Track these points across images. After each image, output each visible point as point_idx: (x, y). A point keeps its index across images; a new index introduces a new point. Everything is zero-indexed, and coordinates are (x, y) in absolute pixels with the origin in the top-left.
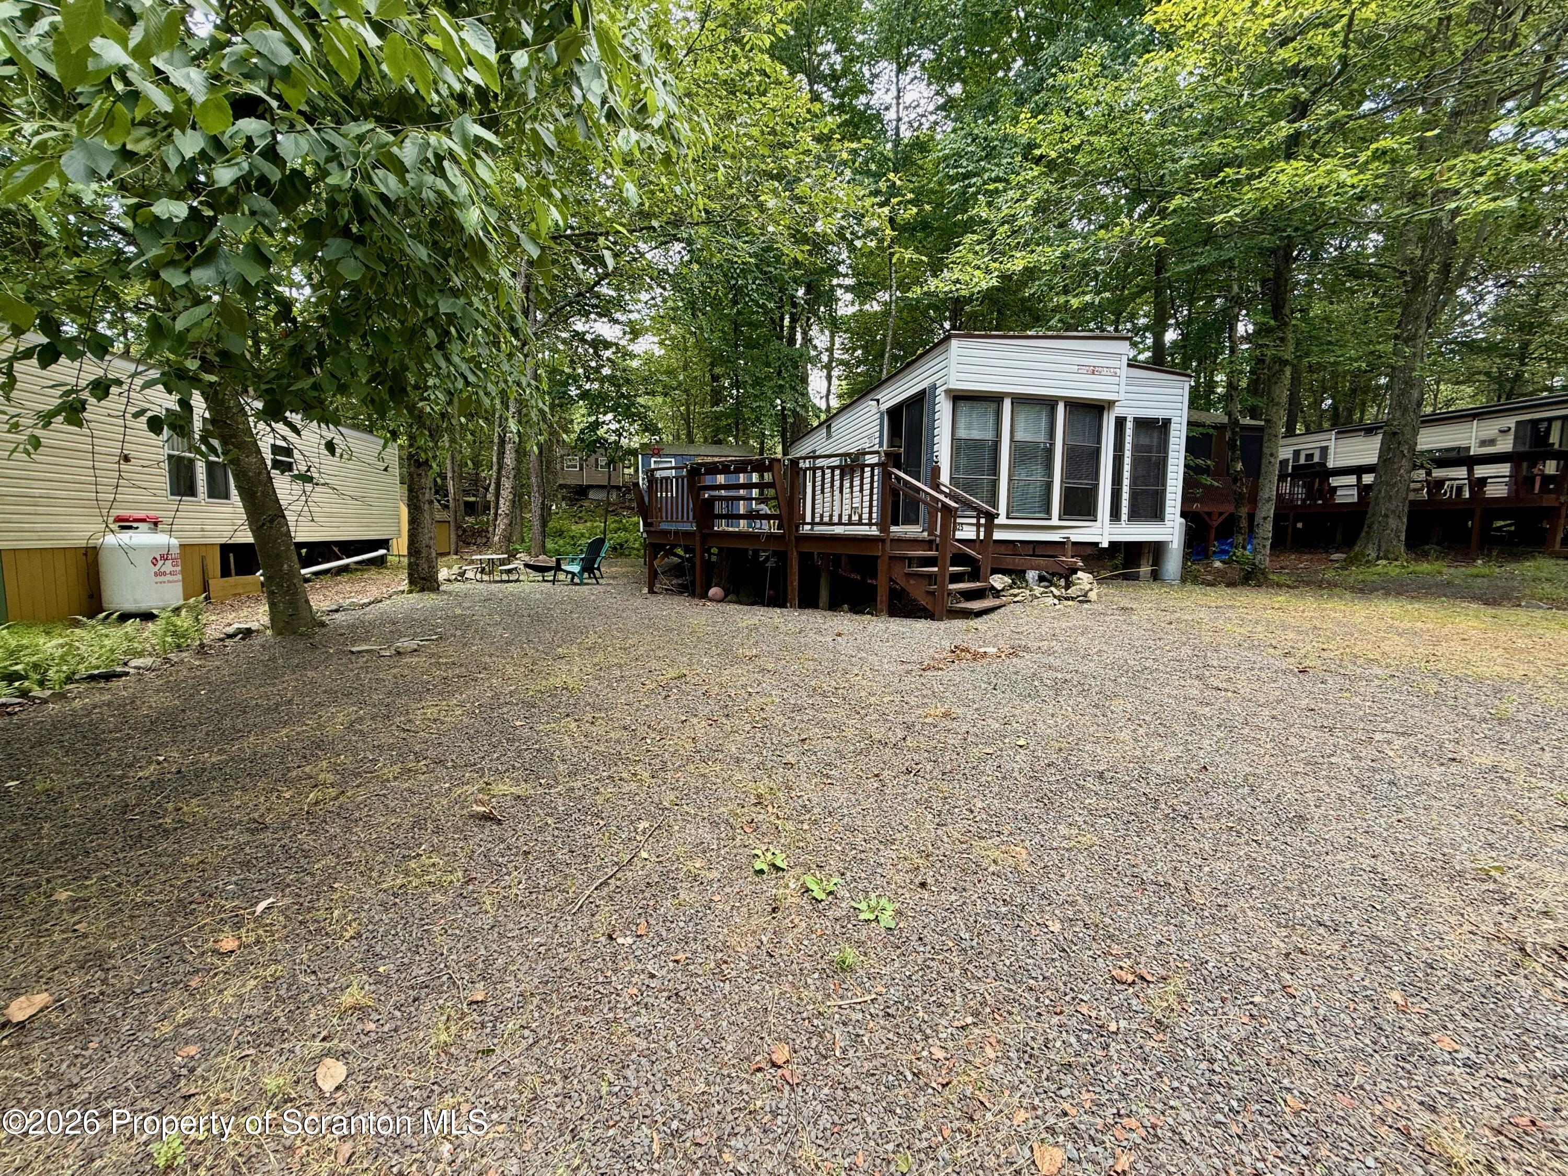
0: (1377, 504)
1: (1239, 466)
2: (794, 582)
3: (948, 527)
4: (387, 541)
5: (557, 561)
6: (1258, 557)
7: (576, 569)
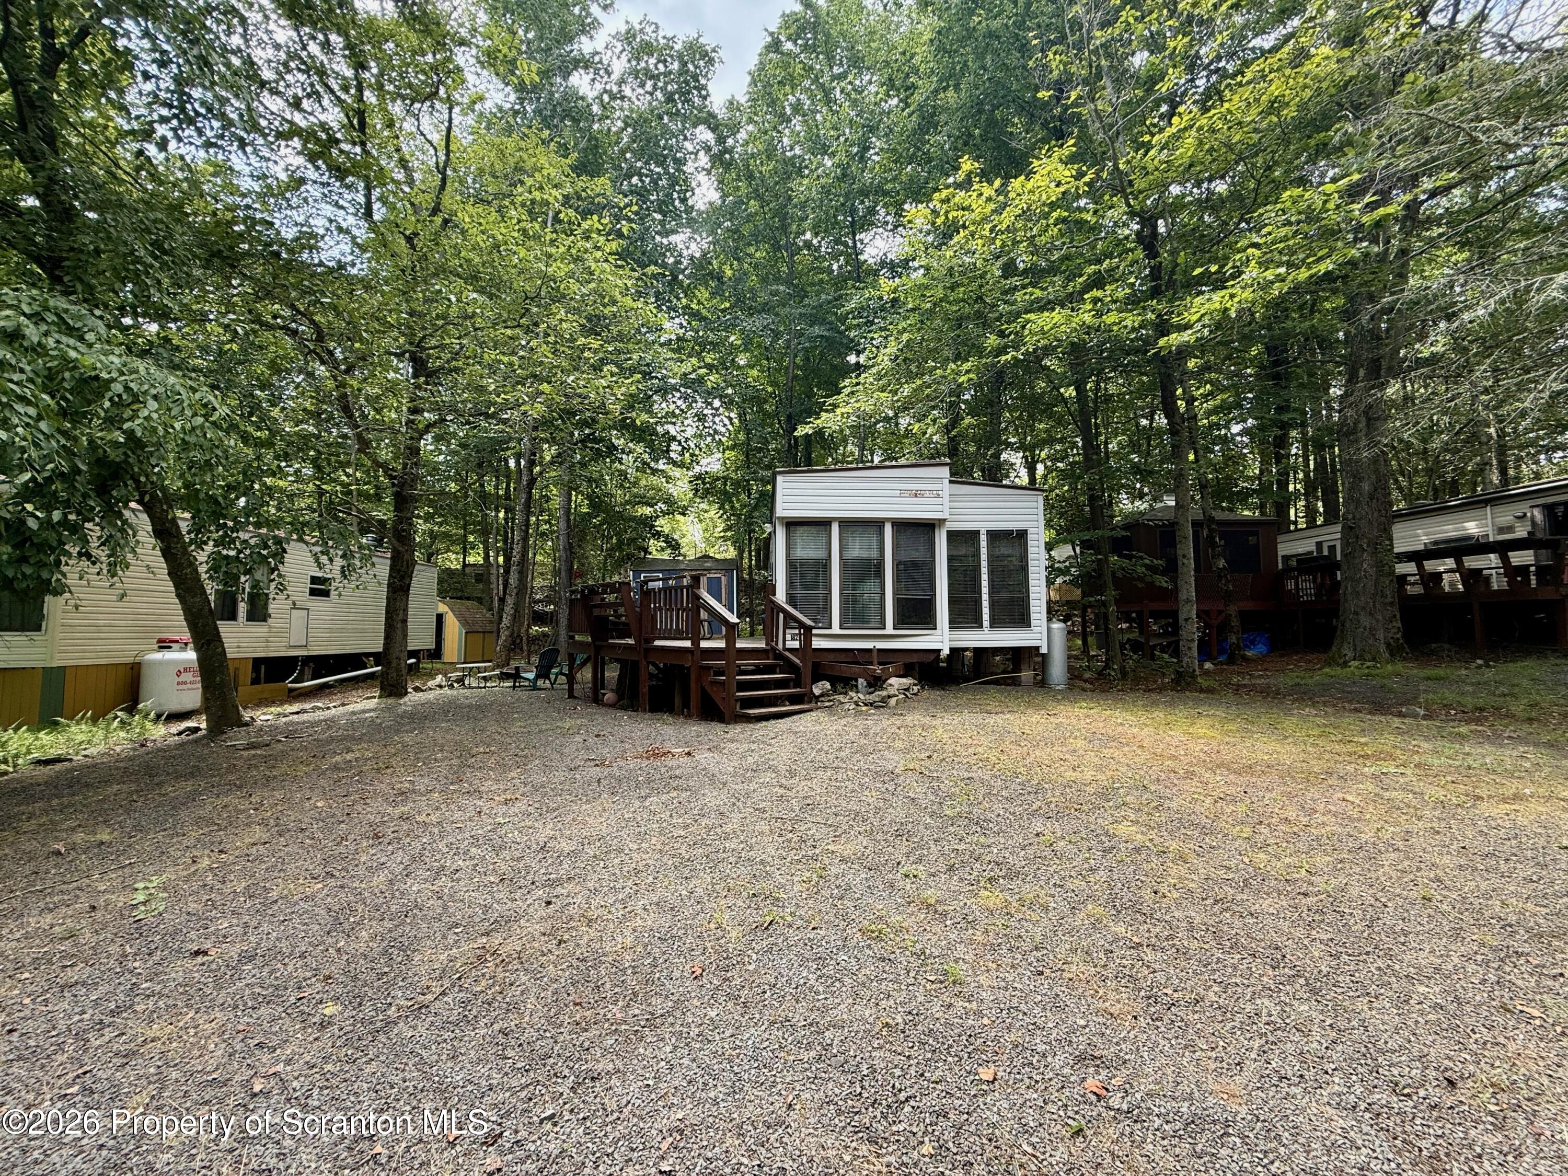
0: (1346, 601)
1: (1222, 563)
2: (644, 689)
3: (731, 640)
4: (419, 651)
5: (517, 669)
6: (1186, 659)
7: (531, 676)
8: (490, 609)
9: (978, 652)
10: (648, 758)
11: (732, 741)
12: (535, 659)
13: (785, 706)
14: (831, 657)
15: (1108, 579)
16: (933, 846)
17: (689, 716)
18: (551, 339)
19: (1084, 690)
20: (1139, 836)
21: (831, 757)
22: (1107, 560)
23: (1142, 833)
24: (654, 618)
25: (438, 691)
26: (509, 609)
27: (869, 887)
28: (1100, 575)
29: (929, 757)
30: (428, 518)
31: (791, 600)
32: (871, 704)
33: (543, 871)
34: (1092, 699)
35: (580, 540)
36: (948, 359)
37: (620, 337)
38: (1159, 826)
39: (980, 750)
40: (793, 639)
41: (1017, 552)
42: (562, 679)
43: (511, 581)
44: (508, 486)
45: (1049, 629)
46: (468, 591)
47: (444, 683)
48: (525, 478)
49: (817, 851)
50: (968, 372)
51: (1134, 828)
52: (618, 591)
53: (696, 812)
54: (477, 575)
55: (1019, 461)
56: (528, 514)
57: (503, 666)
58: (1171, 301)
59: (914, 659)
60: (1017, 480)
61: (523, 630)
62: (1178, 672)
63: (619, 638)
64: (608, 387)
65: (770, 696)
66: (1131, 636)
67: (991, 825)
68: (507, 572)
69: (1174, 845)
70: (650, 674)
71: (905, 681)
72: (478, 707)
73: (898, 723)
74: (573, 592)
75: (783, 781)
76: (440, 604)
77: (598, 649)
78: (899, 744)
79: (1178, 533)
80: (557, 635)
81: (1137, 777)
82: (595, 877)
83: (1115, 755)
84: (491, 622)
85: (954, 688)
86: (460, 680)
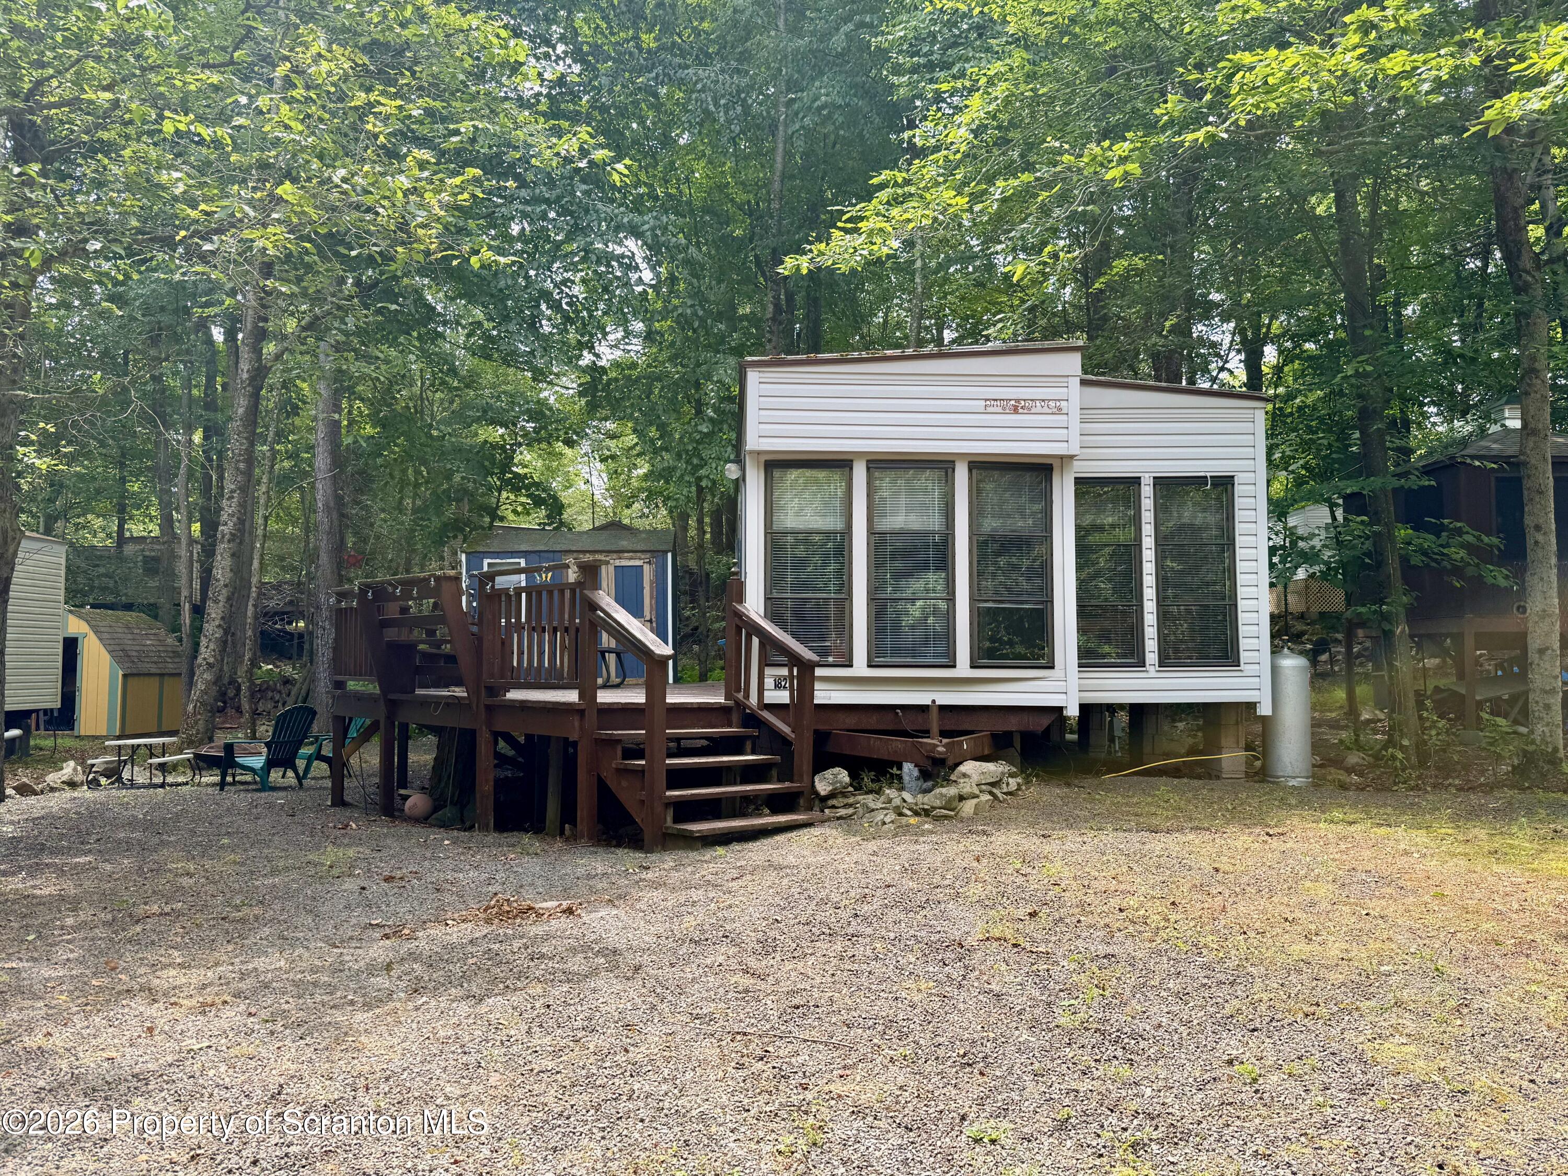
2: (485, 785)
3: (655, 690)
4: (27, 714)
5: (229, 748)
6: (1540, 728)
7: (257, 762)
8: (175, 628)
9: (1138, 711)
10: (488, 921)
11: (656, 885)
12: (265, 729)
13: (760, 815)
14: (851, 721)
15: (1393, 567)
16: (1030, 1085)
17: (573, 839)
18: (299, 93)
19: (1344, 787)
20: (1421, 1063)
21: (845, 915)
22: (1391, 537)
23: (1427, 1057)
24: (505, 645)
25: (68, 794)
26: (212, 628)
27: (905, 1162)
28: (1379, 564)
29: (1033, 915)
30: (47, 445)
31: (774, 610)
32: (927, 813)
33: (275, 1139)
34: (1354, 806)
35: (360, 491)
36: (1088, 137)
37: (435, 89)
38: (1460, 1043)
39: (1133, 902)
40: (778, 686)
41: (1212, 519)
42: (321, 768)
43: (218, 573)
44: (211, 379)
45: (1275, 670)
46: (129, 593)
47: (80, 777)
48: (244, 366)
49: (809, 1096)
50: (1123, 160)
51: (1412, 1049)
52: (435, 592)
53: (579, 1024)
54: (146, 559)
55: (1227, 339)
56: (253, 439)
57: (201, 743)
58: (1509, 34)
59: (1013, 724)
60: (1224, 376)
61: (241, 672)
62: (1525, 753)
63: (437, 686)
64: (415, 190)
65: (732, 797)
66: (1442, 683)
67: (1143, 1044)
68: (209, 552)
69: (1482, 1080)
70: (498, 755)
71: (991, 768)
72: (148, 826)
73: (977, 848)
74: (342, 595)
75: (752, 962)
76: (72, 620)
77: (393, 706)
78: (975, 891)
79: (1526, 483)
80: (312, 679)
81: (1427, 952)
82: (377, 1150)
83: (1389, 912)
84: (176, 654)
85: (1090, 781)
86: (113, 773)
